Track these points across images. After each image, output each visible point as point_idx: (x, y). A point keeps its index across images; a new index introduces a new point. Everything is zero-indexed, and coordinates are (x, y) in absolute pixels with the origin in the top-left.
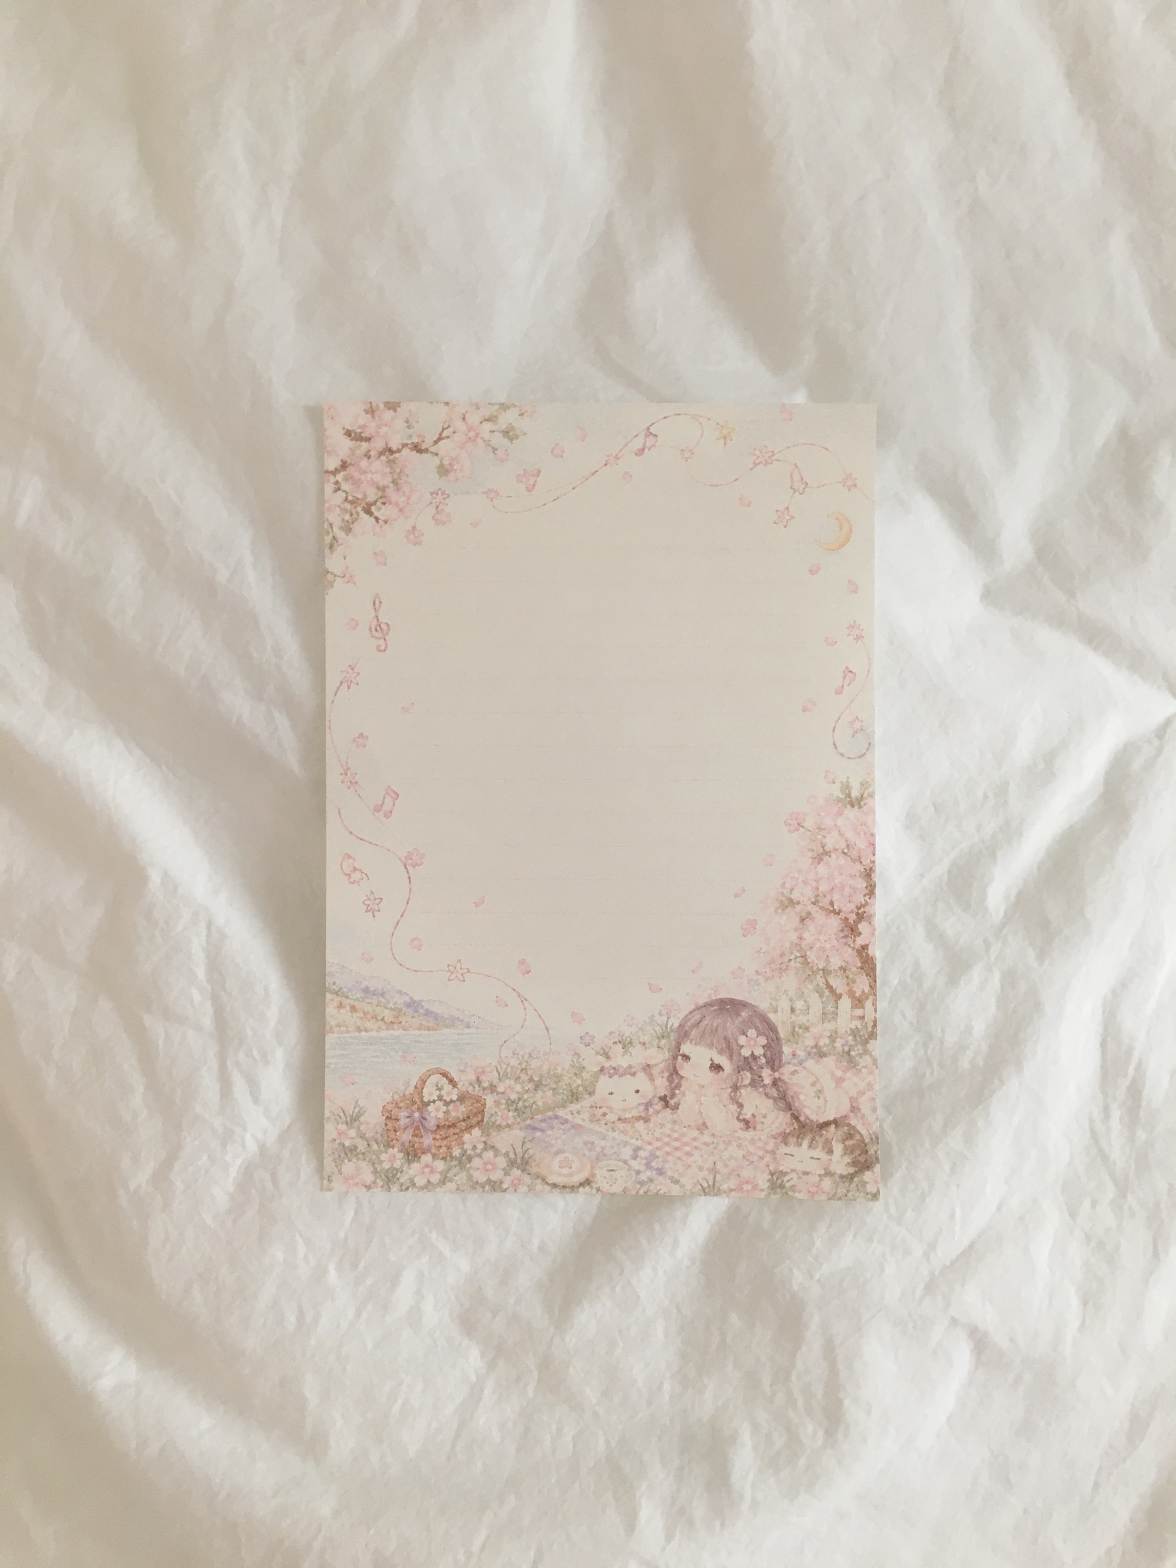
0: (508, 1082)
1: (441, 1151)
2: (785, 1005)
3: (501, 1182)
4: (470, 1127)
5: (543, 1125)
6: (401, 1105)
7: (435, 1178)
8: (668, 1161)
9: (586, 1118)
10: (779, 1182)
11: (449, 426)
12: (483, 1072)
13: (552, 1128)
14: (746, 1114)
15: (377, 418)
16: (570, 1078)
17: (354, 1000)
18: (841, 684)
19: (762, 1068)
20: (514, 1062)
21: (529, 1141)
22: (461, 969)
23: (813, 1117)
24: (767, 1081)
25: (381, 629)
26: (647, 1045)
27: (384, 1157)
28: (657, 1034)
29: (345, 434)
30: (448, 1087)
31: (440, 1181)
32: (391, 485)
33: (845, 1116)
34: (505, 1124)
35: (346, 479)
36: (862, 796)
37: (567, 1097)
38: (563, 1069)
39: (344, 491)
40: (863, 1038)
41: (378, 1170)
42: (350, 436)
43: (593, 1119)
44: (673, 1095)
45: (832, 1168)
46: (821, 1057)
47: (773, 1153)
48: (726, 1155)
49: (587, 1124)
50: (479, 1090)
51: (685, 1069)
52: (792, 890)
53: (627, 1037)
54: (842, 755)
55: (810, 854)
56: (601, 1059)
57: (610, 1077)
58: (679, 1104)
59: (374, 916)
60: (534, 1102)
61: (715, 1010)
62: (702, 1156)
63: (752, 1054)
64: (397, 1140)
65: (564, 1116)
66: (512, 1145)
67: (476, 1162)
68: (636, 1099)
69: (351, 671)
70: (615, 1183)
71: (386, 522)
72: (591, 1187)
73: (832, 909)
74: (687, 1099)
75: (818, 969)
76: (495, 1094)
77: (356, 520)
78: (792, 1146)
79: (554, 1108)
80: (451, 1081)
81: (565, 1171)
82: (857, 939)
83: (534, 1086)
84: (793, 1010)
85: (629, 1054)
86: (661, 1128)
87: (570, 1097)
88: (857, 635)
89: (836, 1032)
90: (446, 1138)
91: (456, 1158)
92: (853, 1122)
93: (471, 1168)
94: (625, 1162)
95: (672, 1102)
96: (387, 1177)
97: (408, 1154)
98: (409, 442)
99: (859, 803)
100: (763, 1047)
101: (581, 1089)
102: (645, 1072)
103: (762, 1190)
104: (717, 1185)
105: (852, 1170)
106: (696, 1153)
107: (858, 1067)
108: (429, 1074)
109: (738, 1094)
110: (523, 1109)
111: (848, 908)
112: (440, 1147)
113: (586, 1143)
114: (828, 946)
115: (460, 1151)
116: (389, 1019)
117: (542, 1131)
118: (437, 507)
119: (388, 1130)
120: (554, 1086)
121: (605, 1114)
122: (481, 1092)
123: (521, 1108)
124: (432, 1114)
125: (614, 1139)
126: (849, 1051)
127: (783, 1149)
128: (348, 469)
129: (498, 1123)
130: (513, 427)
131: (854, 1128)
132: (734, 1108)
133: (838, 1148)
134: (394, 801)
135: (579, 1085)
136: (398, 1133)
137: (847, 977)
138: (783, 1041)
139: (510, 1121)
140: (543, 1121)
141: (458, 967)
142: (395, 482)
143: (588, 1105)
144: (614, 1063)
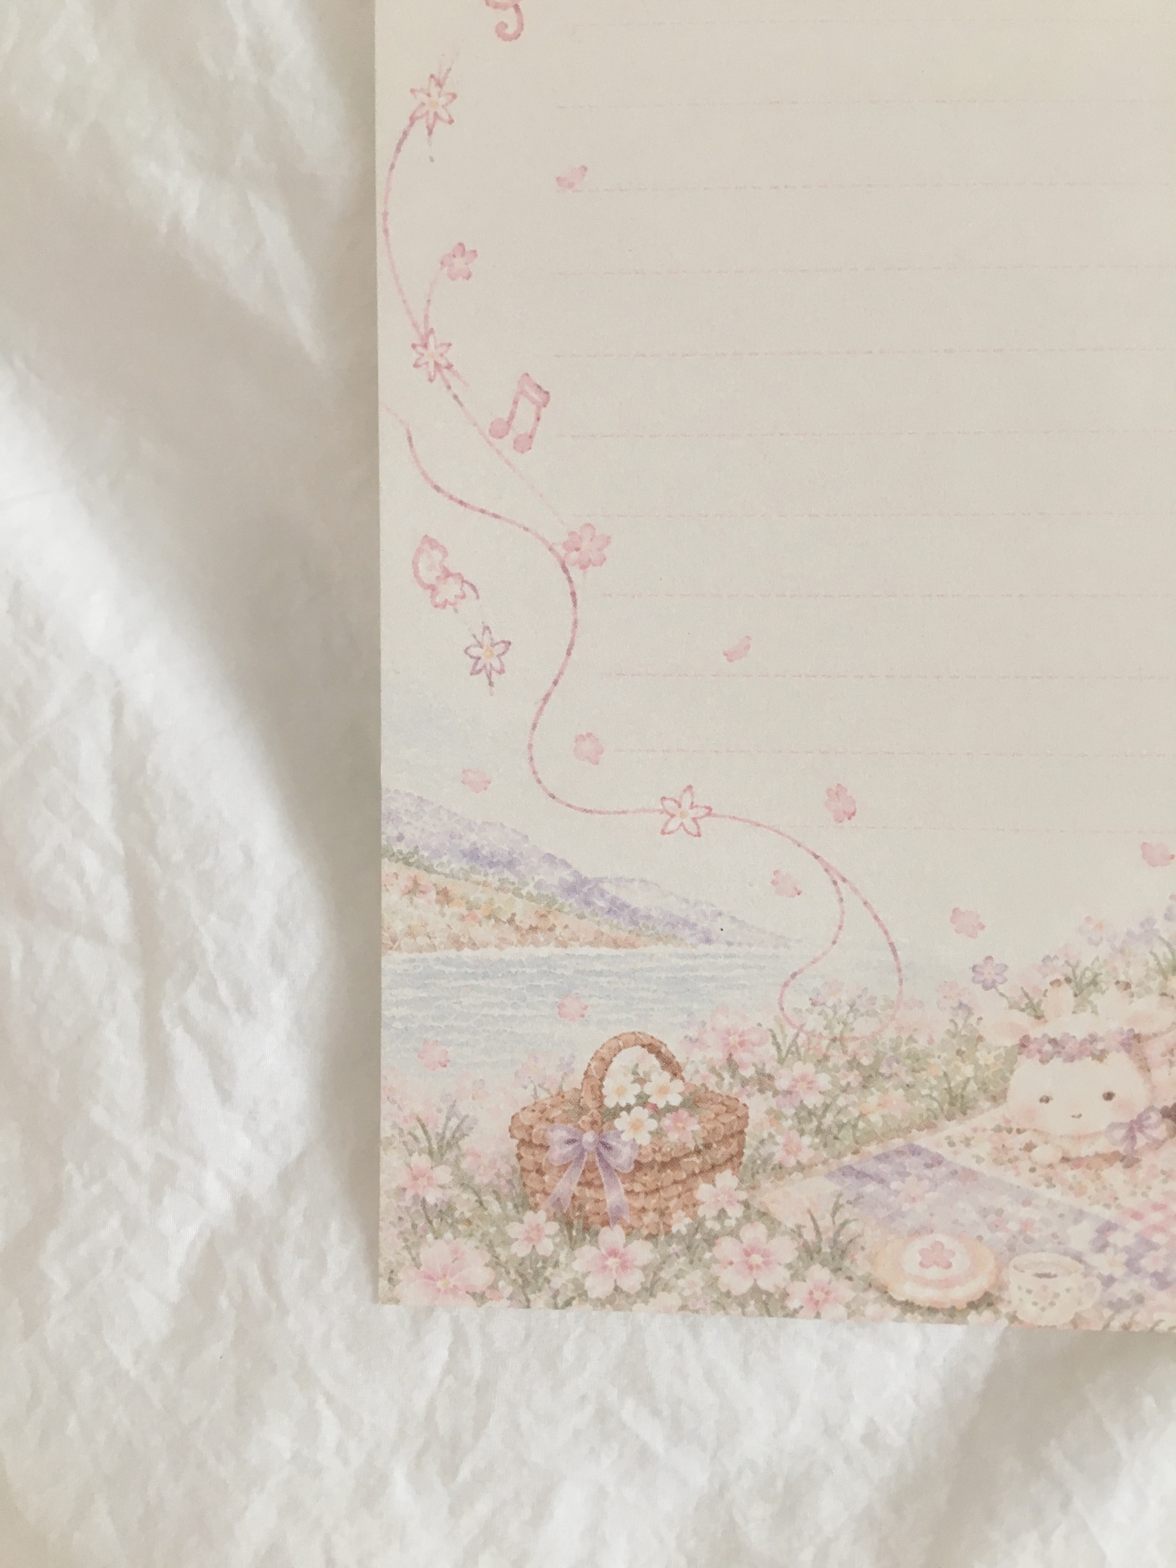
0: (799, 1068)
1: (646, 1220)
3: (785, 1295)
4: (710, 1169)
5: (884, 1169)
6: (556, 1113)
7: (633, 1281)
9: (983, 1155)
12: (742, 1044)
13: (903, 1175)
16: (948, 1063)
17: (446, 876)
20: (814, 1022)
21: (849, 1202)
22: (692, 806)
26: (1133, 989)
27: (514, 1230)
28: (1159, 964)
30: (660, 1077)
31: (644, 1289)
34: (792, 1162)
37: (941, 1105)
38: (931, 1041)
41: (503, 1258)
43: (1002, 1157)
49: (986, 1169)
50: (731, 1085)
53: (1087, 969)
56: (1024, 1020)
57: (1045, 1060)
59: (491, 684)
60: (862, 1116)
64: (546, 1194)
65: (935, 1150)
66: (809, 1212)
67: (727, 1247)
68: (1104, 1115)
69: (434, 90)
70: (1052, 1304)
72: (997, 1312)
76: (769, 1094)
79: (908, 1130)
80: (669, 1064)
81: (934, 1273)
83: (860, 1079)
85: (1089, 1009)
86: (1165, 1181)
87: (946, 1106)
90: (657, 1190)
91: (679, 1237)
93: (714, 1260)
94: (1078, 1257)
96: (522, 1276)
97: (569, 1225)
101: (972, 1086)
102: (1128, 1051)
108: (618, 1045)
110: (835, 1131)
112: (644, 1210)
113: (984, 1212)
115: (688, 1220)
116: (525, 920)
117: (882, 1181)
119: (523, 1170)
120: (909, 1080)
121: (1029, 1147)
122: (737, 1089)
123: (830, 1128)
124: (625, 1137)
125: (1051, 1204)
129: (776, 1160)
134: (539, 408)
135: (968, 1079)
136: (546, 1178)
139: (805, 1156)
140: (882, 1158)
141: (686, 803)
143: (990, 1126)
144: (1053, 1030)
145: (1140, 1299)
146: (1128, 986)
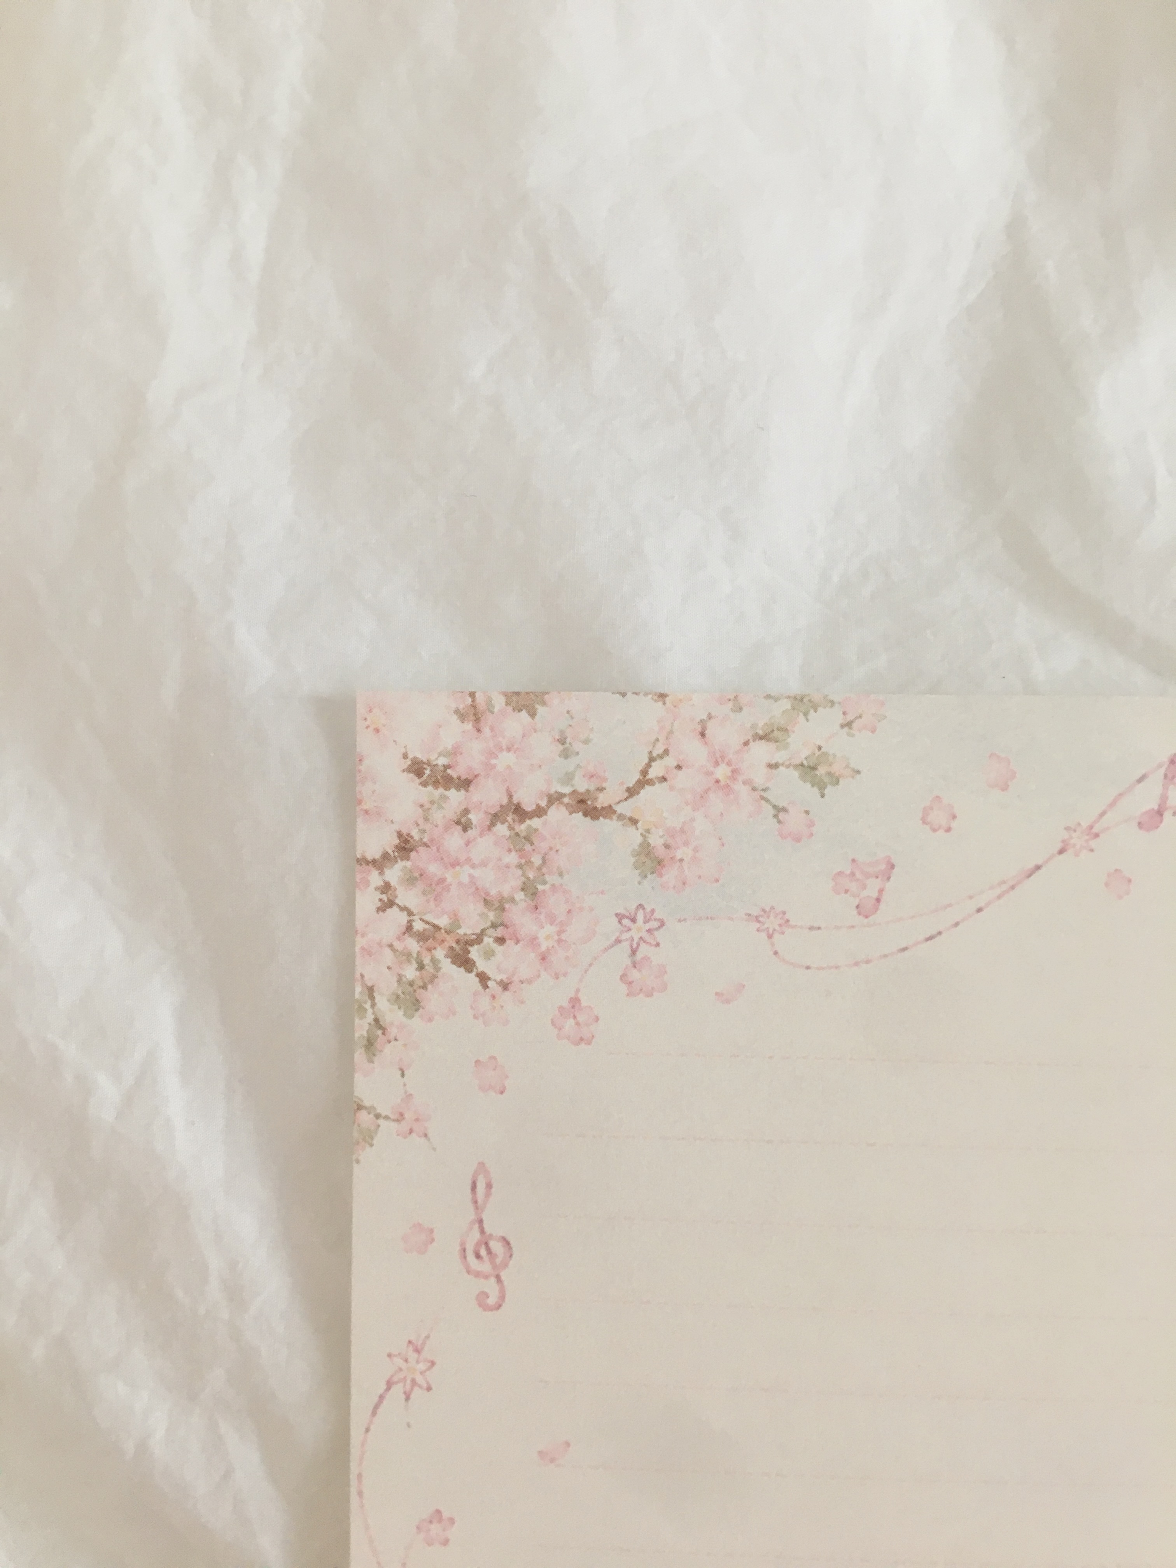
11: (666, 752)
15: (486, 730)
25: (489, 1251)
29: (409, 770)
32: (520, 896)
35: (410, 880)
39: (403, 909)
42: (419, 773)
69: (413, 1356)
71: (505, 986)
77: (434, 977)
98: (567, 790)
118: (634, 952)
128: (413, 854)
130: (826, 754)
142: (529, 889)
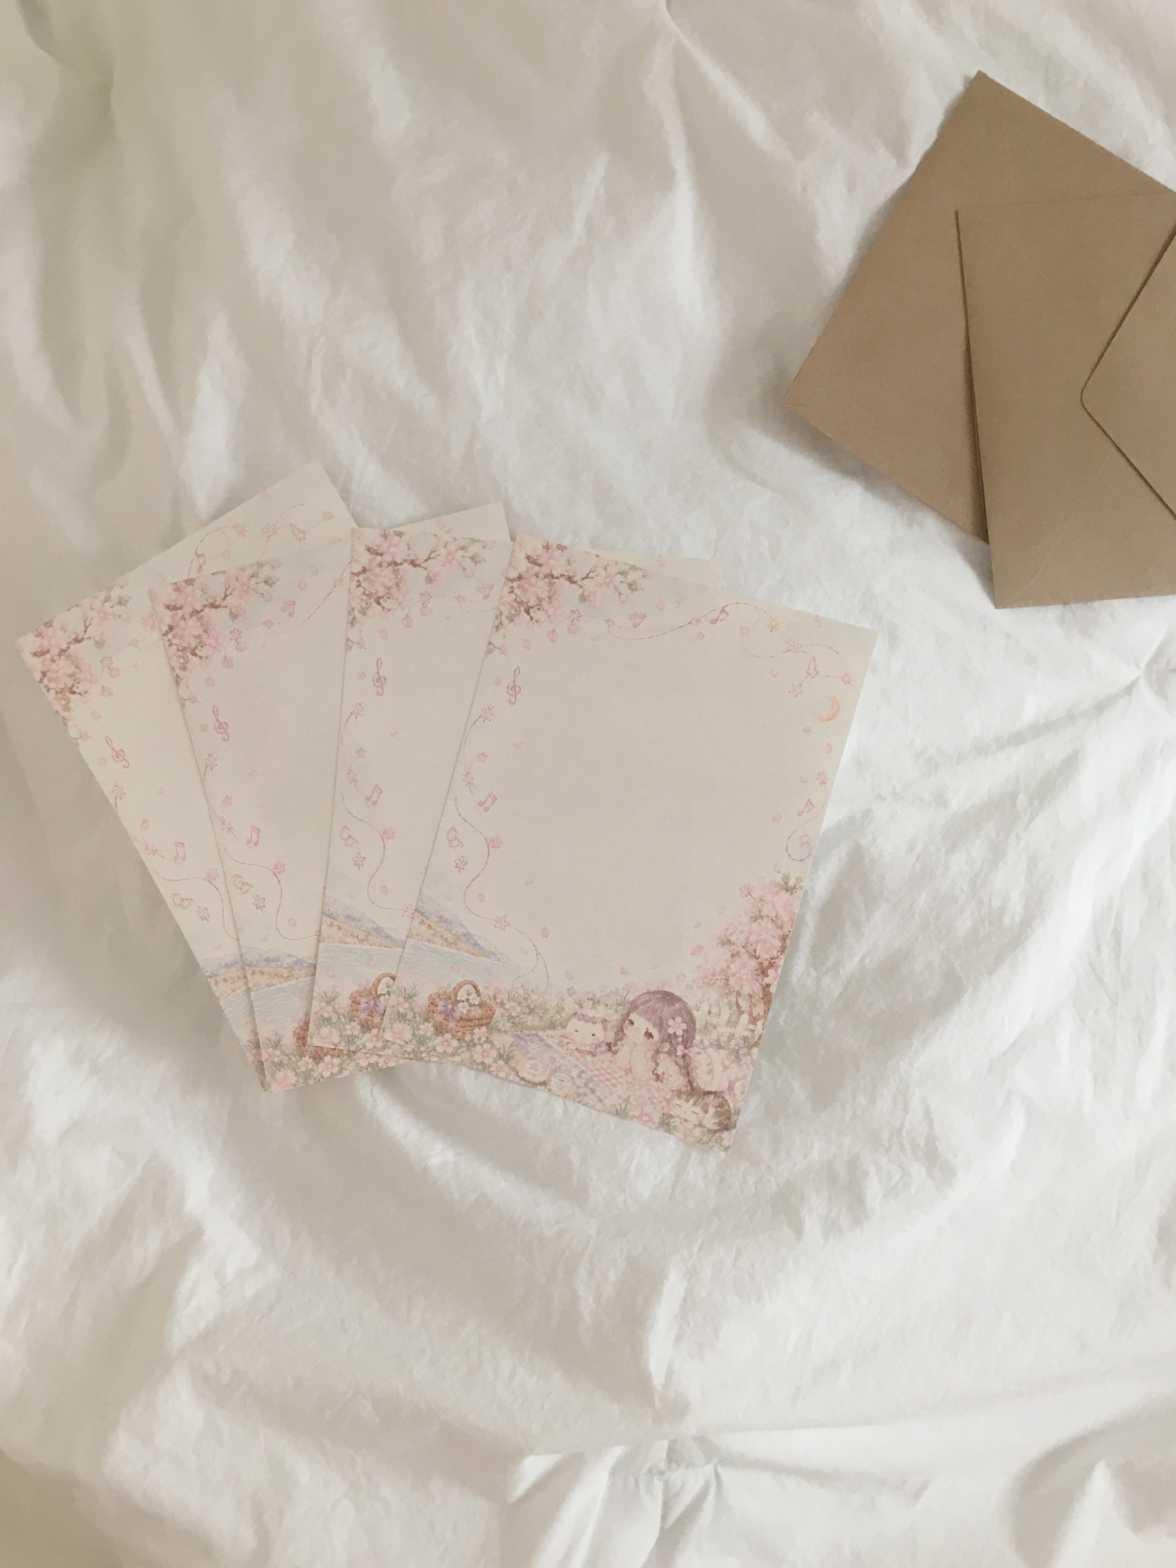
0: (513, 1004)
1: (458, 1034)
2: (705, 1008)
3: (490, 1066)
4: (480, 1026)
5: (528, 1038)
6: (443, 997)
7: (450, 1050)
8: (599, 1086)
9: (555, 1042)
10: (667, 1121)
11: (594, 571)
12: (499, 992)
13: (532, 1041)
14: (658, 1071)
15: (549, 553)
16: (553, 1013)
17: (432, 921)
18: (802, 810)
19: (679, 1044)
20: (521, 992)
21: (515, 1045)
22: (505, 922)
23: (702, 1086)
24: (679, 1053)
25: (515, 689)
26: (609, 1007)
27: (421, 1026)
28: (617, 1002)
29: (526, 558)
30: (474, 995)
31: (452, 1053)
32: (547, 599)
33: (723, 1092)
34: (503, 1029)
35: (519, 587)
36: (795, 886)
37: (548, 1025)
38: (551, 1005)
39: (515, 594)
40: (749, 1044)
41: (416, 1034)
42: (529, 560)
43: (560, 1044)
44: (616, 1045)
45: (704, 1123)
46: (718, 1048)
47: (668, 1101)
48: (638, 1093)
49: (555, 1047)
50: (493, 1003)
51: (629, 1030)
52: (732, 934)
53: (598, 998)
54: (790, 856)
55: (750, 914)
56: (577, 1007)
57: (579, 1020)
58: (618, 1051)
59: (459, 872)
60: (526, 1022)
61: (659, 998)
62: (622, 1089)
63: (675, 1033)
64: (433, 1019)
65: (542, 1037)
66: (504, 1045)
67: (478, 1048)
68: (590, 1040)
69: (488, 711)
70: (562, 1089)
71: (537, 621)
72: (546, 1087)
73: (754, 954)
74: (624, 1049)
75: (734, 991)
76: (503, 1008)
77: (518, 615)
78: (682, 1101)
79: (537, 1029)
80: (478, 992)
81: (533, 1071)
82: (765, 978)
83: (528, 1011)
84: (709, 1013)
86: (602, 1063)
87: (549, 1025)
88: (822, 781)
89: (733, 1036)
90: (464, 1027)
91: (466, 1042)
92: (727, 1097)
93: (473, 1051)
94: (572, 1078)
95: (614, 1049)
97: (437, 1030)
98: (566, 574)
99: (792, 891)
100: (683, 1031)
102: (602, 1024)
103: (654, 1123)
104: (627, 1110)
105: (716, 1128)
106: (619, 1086)
107: (741, 1063)
108: (466, 983)
109: (658, 1056)
110: (517, 1024)
111: (765, 956)
112: (459, 1031)
113: (551, 1058)
114: (744, 978)
115: (470, 1038)
116: (450, 940)
117: (526, 1041)
118: (573, 621)
119: (429, 1010)
120: (541, 1015)
121: (568, 1043)
122: (494, 1005)
125: (569, 1061)
126: (738, 1050)
127: (676, 1101)
128: (522, 581)
129: (499, 1027)
130: (636, 582)
131: (726, 1100)
132: (653, 1065)
133: (712, 1111)
134: (493, 801)
135: (557, 1020)
136: (435, 1014)
137: (751, 1002)
138: (697, 1031)
139: (508, 1028)
140: (528, 1035)
141: (503, 921)
142: (550, 598)
143: (560, 1034)
144: (584, 1012)
145: (585, 1095)
146: (607, 1005)
